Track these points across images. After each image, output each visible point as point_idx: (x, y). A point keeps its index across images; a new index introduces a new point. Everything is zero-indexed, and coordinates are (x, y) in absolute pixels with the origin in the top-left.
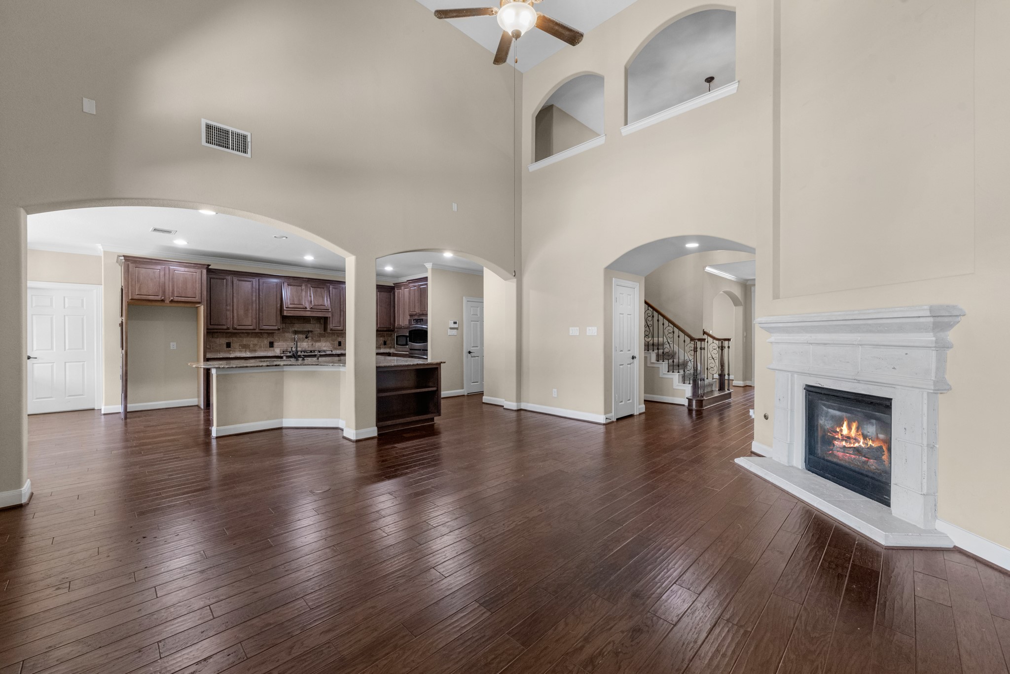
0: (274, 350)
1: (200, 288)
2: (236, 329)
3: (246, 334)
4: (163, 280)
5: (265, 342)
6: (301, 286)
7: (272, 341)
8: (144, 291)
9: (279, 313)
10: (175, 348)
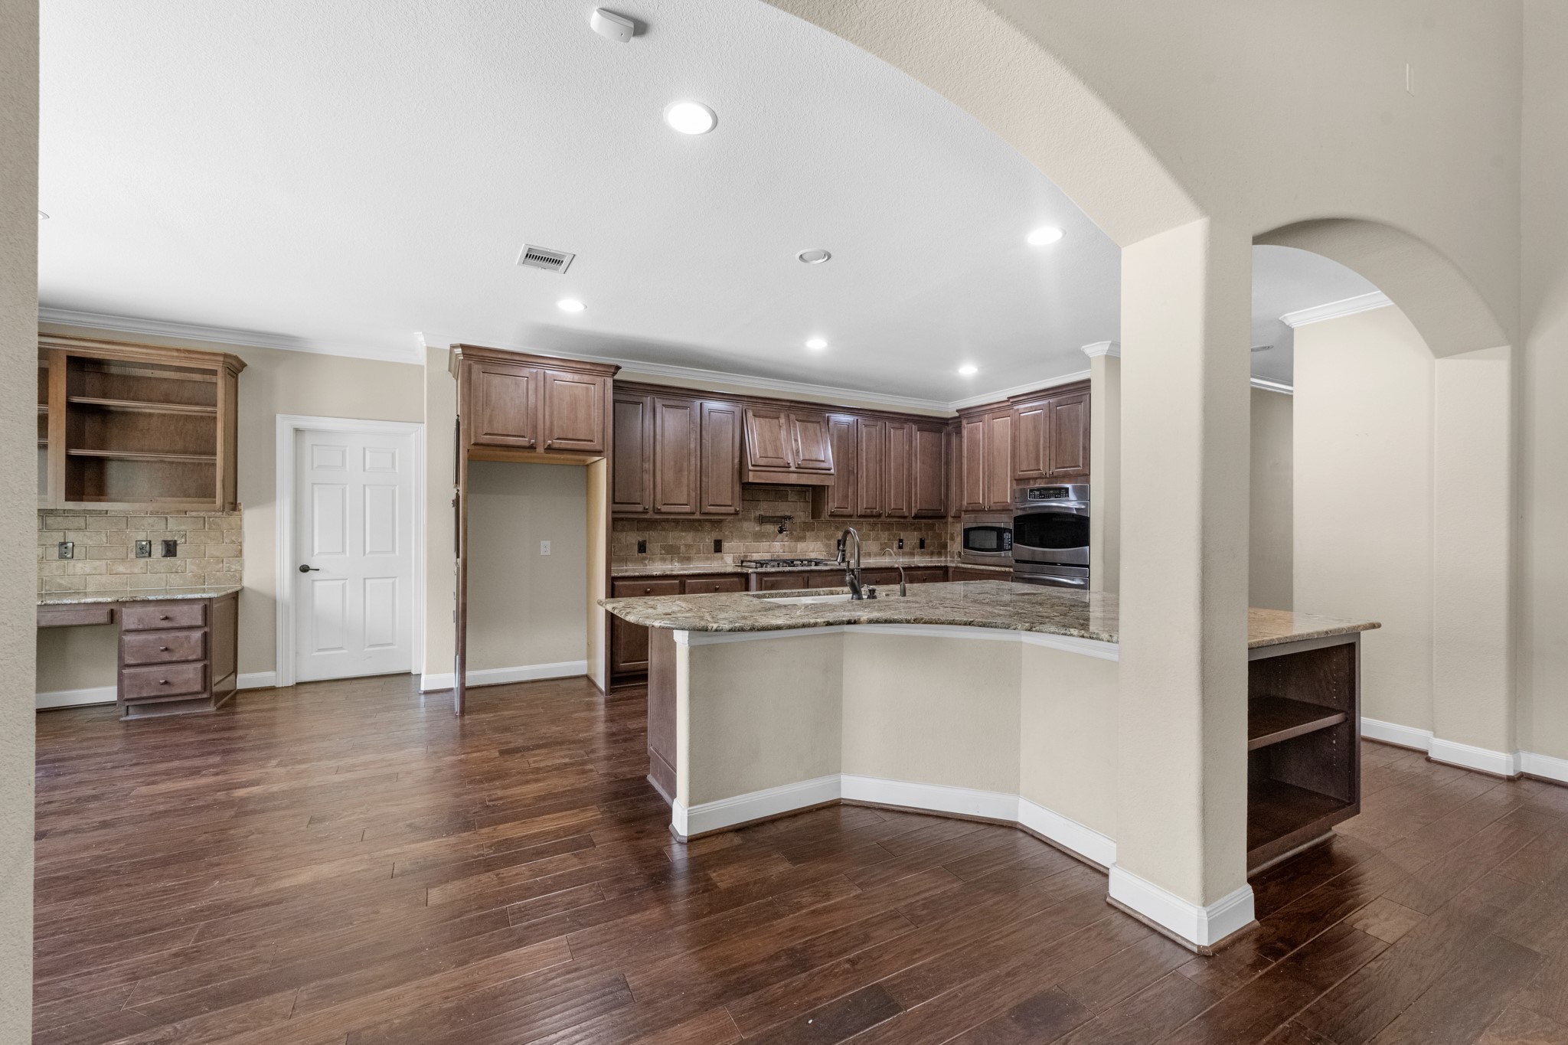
0: (722, 558)
1: (601, 418)
2: (659, 512)
3: (673, 524)
4: (534, 401)
5: (707, 540)
6: (778, 418)
7: (719, 538)
8: (498, 427)
9: (736, 477)
10: (549, 553)
